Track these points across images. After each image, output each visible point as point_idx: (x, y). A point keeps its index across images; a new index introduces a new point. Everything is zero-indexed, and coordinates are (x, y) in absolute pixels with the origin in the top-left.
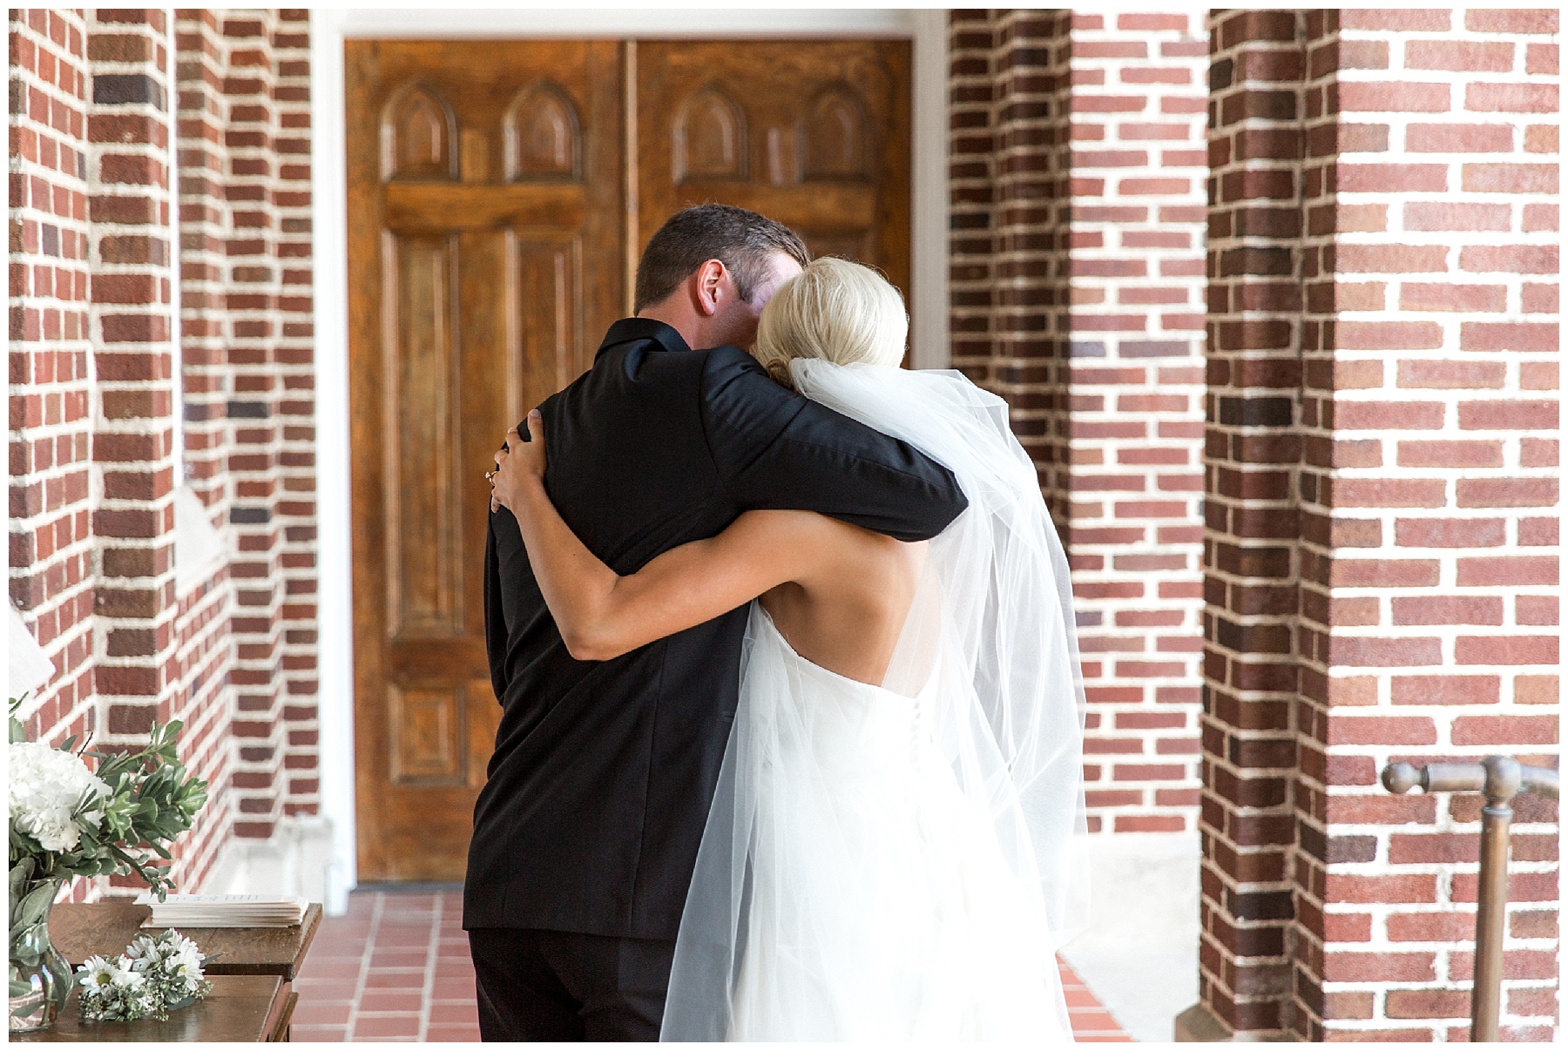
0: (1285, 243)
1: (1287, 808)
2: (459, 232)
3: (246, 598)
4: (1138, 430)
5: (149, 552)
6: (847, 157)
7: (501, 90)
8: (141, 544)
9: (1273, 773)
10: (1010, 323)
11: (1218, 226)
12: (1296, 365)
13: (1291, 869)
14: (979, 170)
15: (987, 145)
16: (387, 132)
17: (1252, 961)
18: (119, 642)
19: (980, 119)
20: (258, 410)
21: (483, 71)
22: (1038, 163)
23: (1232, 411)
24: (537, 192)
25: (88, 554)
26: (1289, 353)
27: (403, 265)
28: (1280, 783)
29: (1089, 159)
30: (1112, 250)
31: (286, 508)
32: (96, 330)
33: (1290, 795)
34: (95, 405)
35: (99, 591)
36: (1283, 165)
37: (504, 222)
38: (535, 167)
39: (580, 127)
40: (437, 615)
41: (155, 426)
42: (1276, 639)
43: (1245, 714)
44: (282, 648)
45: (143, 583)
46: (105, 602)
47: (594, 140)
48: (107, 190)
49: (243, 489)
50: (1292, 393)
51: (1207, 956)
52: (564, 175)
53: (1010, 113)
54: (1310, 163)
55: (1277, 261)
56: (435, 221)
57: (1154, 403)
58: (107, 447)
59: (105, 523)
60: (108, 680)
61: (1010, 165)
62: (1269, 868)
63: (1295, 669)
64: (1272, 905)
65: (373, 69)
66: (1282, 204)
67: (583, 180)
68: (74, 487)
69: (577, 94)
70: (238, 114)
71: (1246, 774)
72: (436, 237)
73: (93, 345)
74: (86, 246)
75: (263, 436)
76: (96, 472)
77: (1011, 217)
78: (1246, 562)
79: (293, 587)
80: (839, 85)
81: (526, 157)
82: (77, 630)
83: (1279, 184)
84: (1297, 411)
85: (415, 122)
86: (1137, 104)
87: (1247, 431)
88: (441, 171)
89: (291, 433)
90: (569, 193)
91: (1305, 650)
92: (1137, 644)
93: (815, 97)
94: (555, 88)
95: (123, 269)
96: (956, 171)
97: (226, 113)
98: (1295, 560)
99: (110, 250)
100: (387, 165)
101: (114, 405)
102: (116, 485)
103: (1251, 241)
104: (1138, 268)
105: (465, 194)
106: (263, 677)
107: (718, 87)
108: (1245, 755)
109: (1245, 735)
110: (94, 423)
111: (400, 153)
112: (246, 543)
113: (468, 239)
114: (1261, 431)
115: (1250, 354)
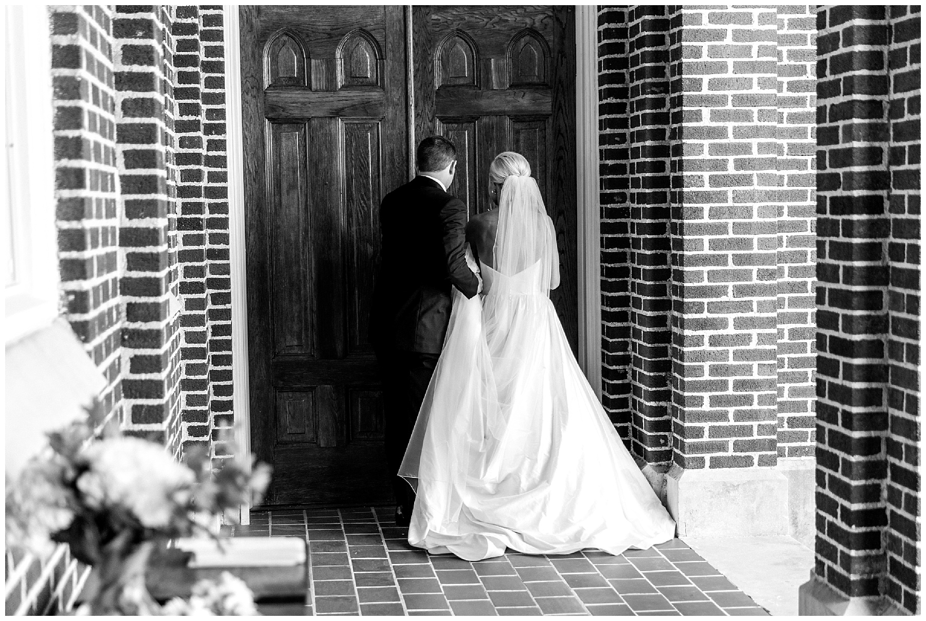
0: (878, 98)
1: (882, 456)
2: (309, 119)
3: (190, 337)
4: (722, 229)
5: (157, 305)
6: (536, 74)
8: (151, 300)
9: (873, 434)
10: (642, 167)
12: (886, 174)
13: (885, 494)
14: (620, 78)
15: (623, 63)
16: (266, 60)
17: (861, 553)
18: (138, 364)
20: (196, 224)
21: (323, 24)
23: (841, 205)
24: (355, 95)
25: (117, 306)
26: (882, 168)
27: (277, 140)
28: (878, 440)
29: (692, 68)
30: (706, 121)
31: (212, 283)
32: (121, 160)
33: (883, 448)
34: (120, 209)
35: (124, 331)
36: (877, 48)
37: (337, 113)
38: (354, 80)
39: (380, 56)
40: (300, 346)
41: (160, 223)
42: (874, 349)
43: (855, 397)
44: (211, 367)
45: (153, 325)
46: (128, 338)
48: (126, 69)
49: (188, 272)
50: (884, 193)
52: (372, 86)
53: (641, 43)
54: (894, 46)
55: (874, 109)
56: (296, 113)
58: (128, 237)
59: (127, 286)
60: (130, 389)
62: (871, 494)
63: (886, 367)
64: (874, 517)
65: (256, 22)
66: (876, 73)
68: (109, 263)
69: (378, 37)
70: (181, 45)
71: (857, 435)
72: (296, 122)
73: (119, 169)
74: (113, 105)
75: (200, 240)
76: (122, 253)
78: (855, 301)
79: (216, 330)
80: (532, 32)
81: (349, 74)
82: (113, 356)
83: (874, 60)
84: (887, 204)
85: (283, 54)
87: (855, 217)
88: (300, 83)
89: (214, 239)
90: (375, 95)
91: (893, 355)
93: (517, 39)
94: (365, 33)
95: (137, 120)
96: (602, 80)
97: (175, 44)
98: (886, 299)
99: (129, 107)
100: (267, 81)
101: (133, 210)
102: (135, 262)
103: (857, 97)
104: (722, 133)
105: (313, 97)
106: (202, 385)
107: (460, 33)
108: (856, 423)
109: (855, 410)
110: (120, 221)
111: (274, 73)
112: (190, 304)
113: (314, 122)
114: (864, 217)
115: (856, 169)
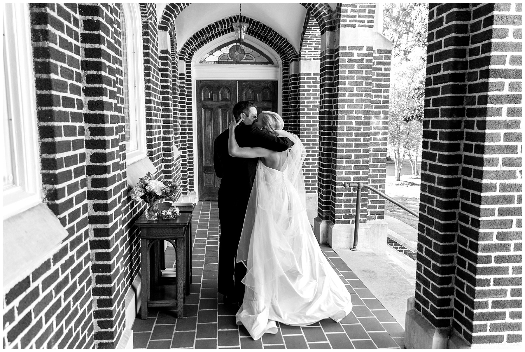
0: (331, 110)
1: (330, 190)
2: (213, 108)
3: (183, 160)
4: (309, 137)
5: (170, 153)
6: (268, 98)
7: (219, 88)
8: (169, 152)
9: (328, 185)
10: (291, 122)
11: (321, 108)
12: (332, 127)
13: (331, 198)
14: (287, 100)
15: (288, 96)
16: (202, 94)
17: (325, 211)
18: (166, 166)
19: (287, 92)
20: (185, 134)
21: (216, 85)
22: (295, 99)
23: (323, 134)
24: (224, 103)
25: (161, 154)
26: (331, 126)
27: (205, 113)
28: (329, 186)
29: (302, 98)
30: (306, 111)
31: (188, 148)
32: (162, 122)
33: (330, 188)
34: (162, 133)
35: (163, 159)
36: (330, 99)
37: (219, 107)
38: (224, 99)
39: (230, 94)
40: (210, 163)
41: (171, 136)
42: (329, 166)
43: (324, 176)
44: (188, 167)
45: (169, 158)
46: (164, 161)
47: (232, 95)
48: (163, 102)
49: (182, 145)
50: (332, 131)
51: (319, 210)
52: (228, 100)
53: (291, 92)
54: (334, 99)
55: (329, 112)
56: (210, 107)
57: (312, 133)
58: (164, 139)
59: (163, 149)
60: (164, 172)
61: (291, 99)
62: (327, 198)
63: (331, 170)
64: (328, 203)
65: (200, 85)
66: (330, 104)
67: (231, 101)
68: (159, 144)
69: (230, 89)
70: (181, 91)
71: (324, 185)
72: (210, 109)
73: (162, 124)
74: (160, 110)
75: (185, 137)
76: (162, 142)
77: (291, 106)
78: (325, 155)
79: (190, 159)
80: (267, 87)
81: (222, 97)
82: (160, 165)
83: (330, 102)
84: (332, 134)
85: (206, 92)
86: (309, 90)
87: (325, 137)
88: (210, 99)
89: (189, 137)
90: (229, 103)
91: (333, 168)
92: (309, 167)
93: (263, 89)
94: (227, 88)
95: (166, 113)
96: (283, 100)
97: (179, 91)
98: (331, 155)
99: (164, 110)
100: (202, 99)
101: (165, 133)
102: (165, 144)
103: (326, 110)
104: (309, 114)
105: (214, 103)
106: (186, 172)
107: (250, 87)
108: (324, 182)
109: (324, 179)
110: (162, 135)
111: (204, 97)
112: (183, 153)
113: (214, 109)
114: (327, 137)
115: (325, 126)
